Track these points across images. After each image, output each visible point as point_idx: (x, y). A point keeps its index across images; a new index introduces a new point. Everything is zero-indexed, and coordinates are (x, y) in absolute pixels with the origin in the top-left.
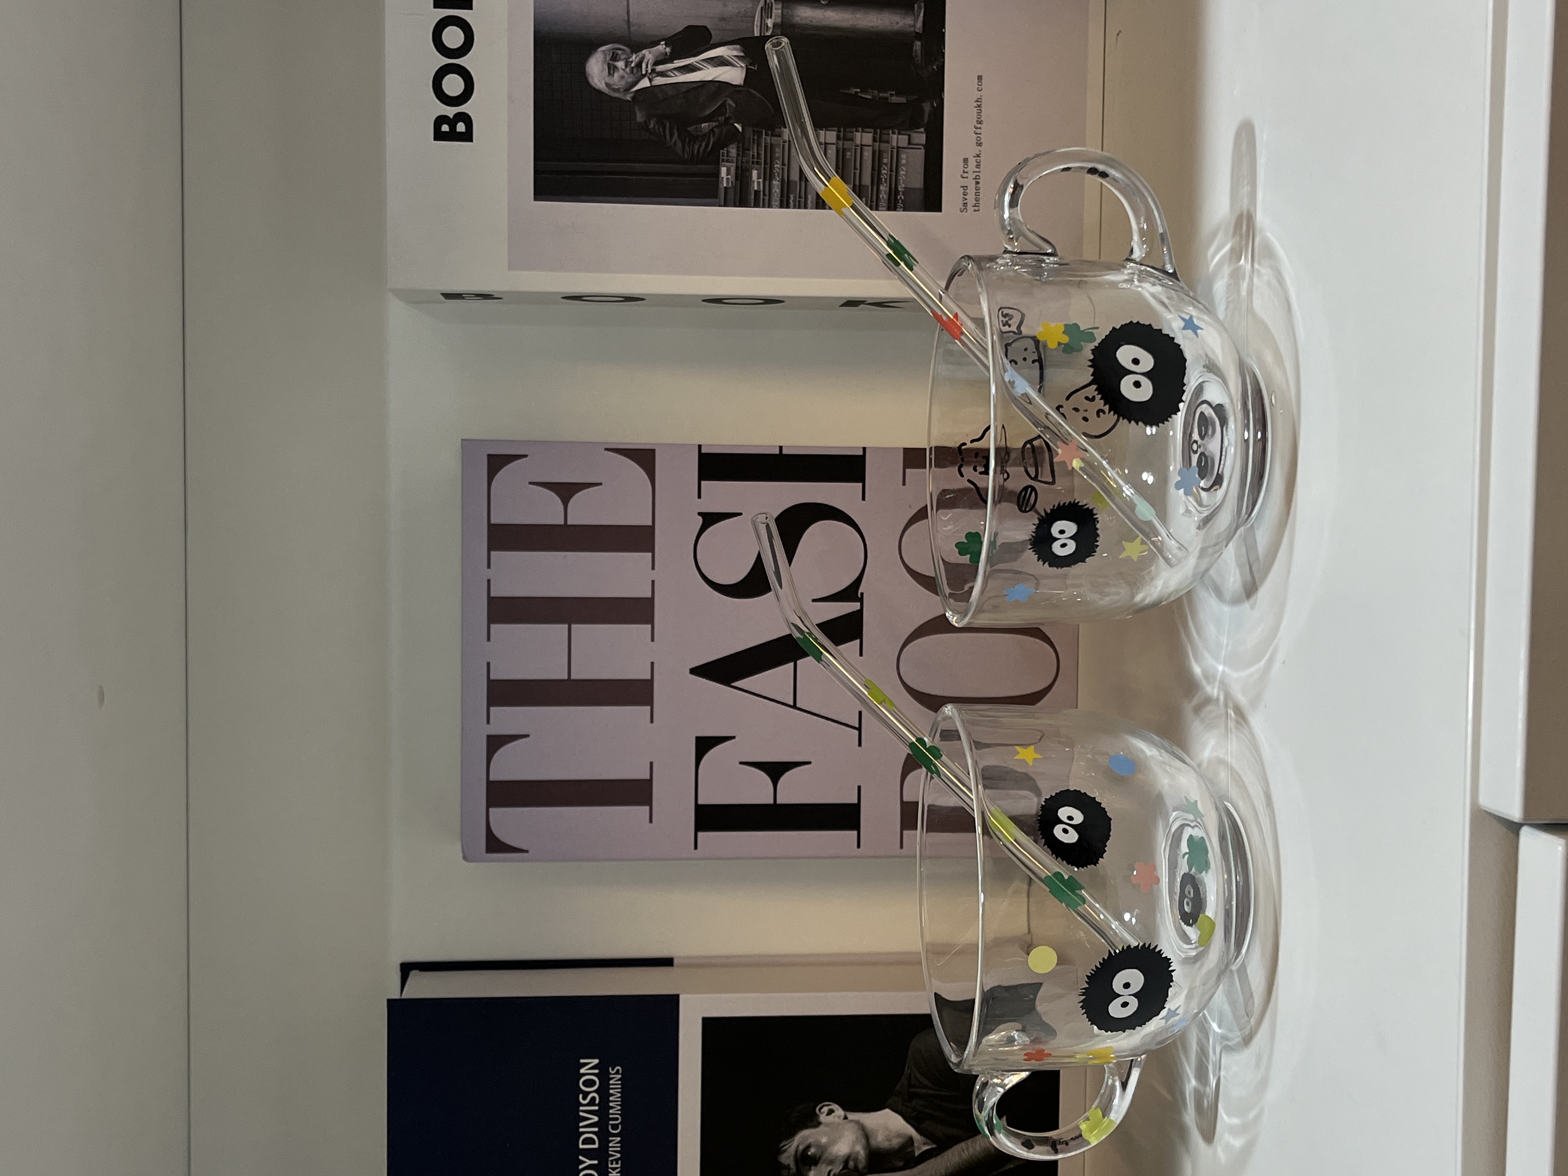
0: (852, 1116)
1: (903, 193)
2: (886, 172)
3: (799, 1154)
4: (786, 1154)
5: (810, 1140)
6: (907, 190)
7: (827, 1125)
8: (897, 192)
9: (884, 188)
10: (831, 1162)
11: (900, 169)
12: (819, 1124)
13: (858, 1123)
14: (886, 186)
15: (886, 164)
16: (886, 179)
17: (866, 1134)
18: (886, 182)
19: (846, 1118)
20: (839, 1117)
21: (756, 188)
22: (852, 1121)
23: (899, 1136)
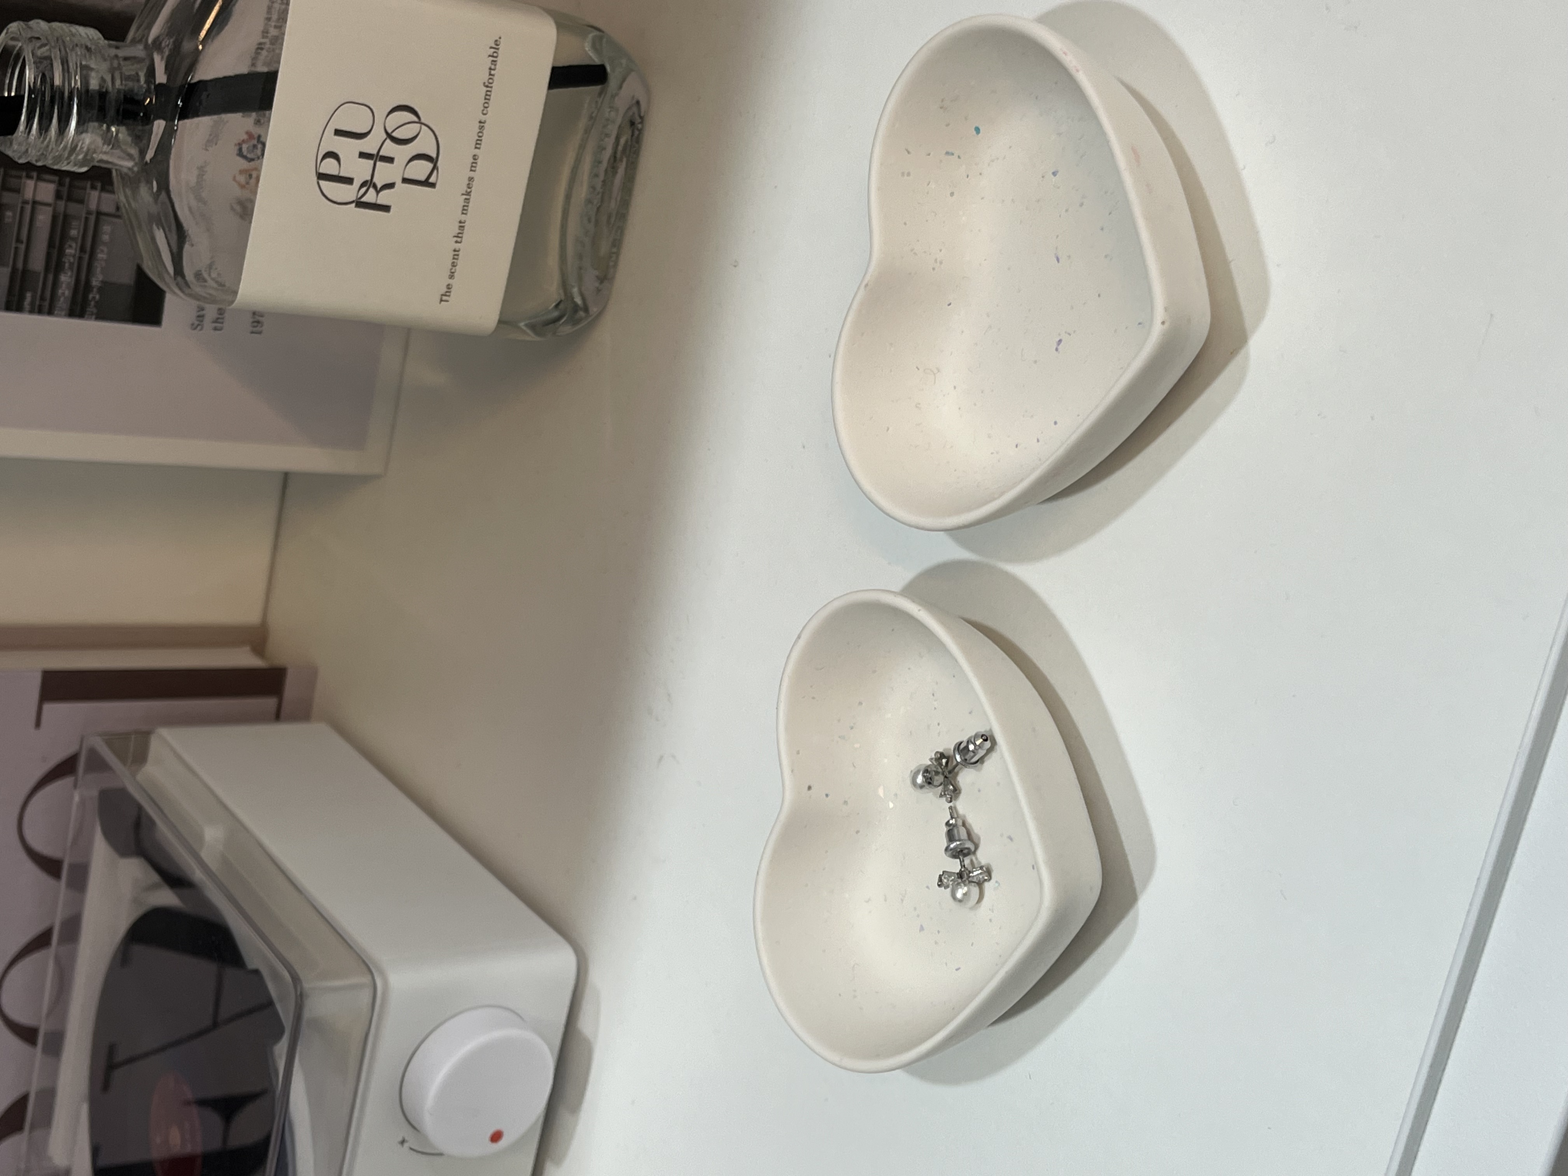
1: (100, 290)
2: (73, 251)
6: (106, 287)
8: (88, 287)
9: (66, 279)
11: (98, 251)
14: (71, 277)
15: (74, 239)
16: (71, 264)
18: (71, 268)
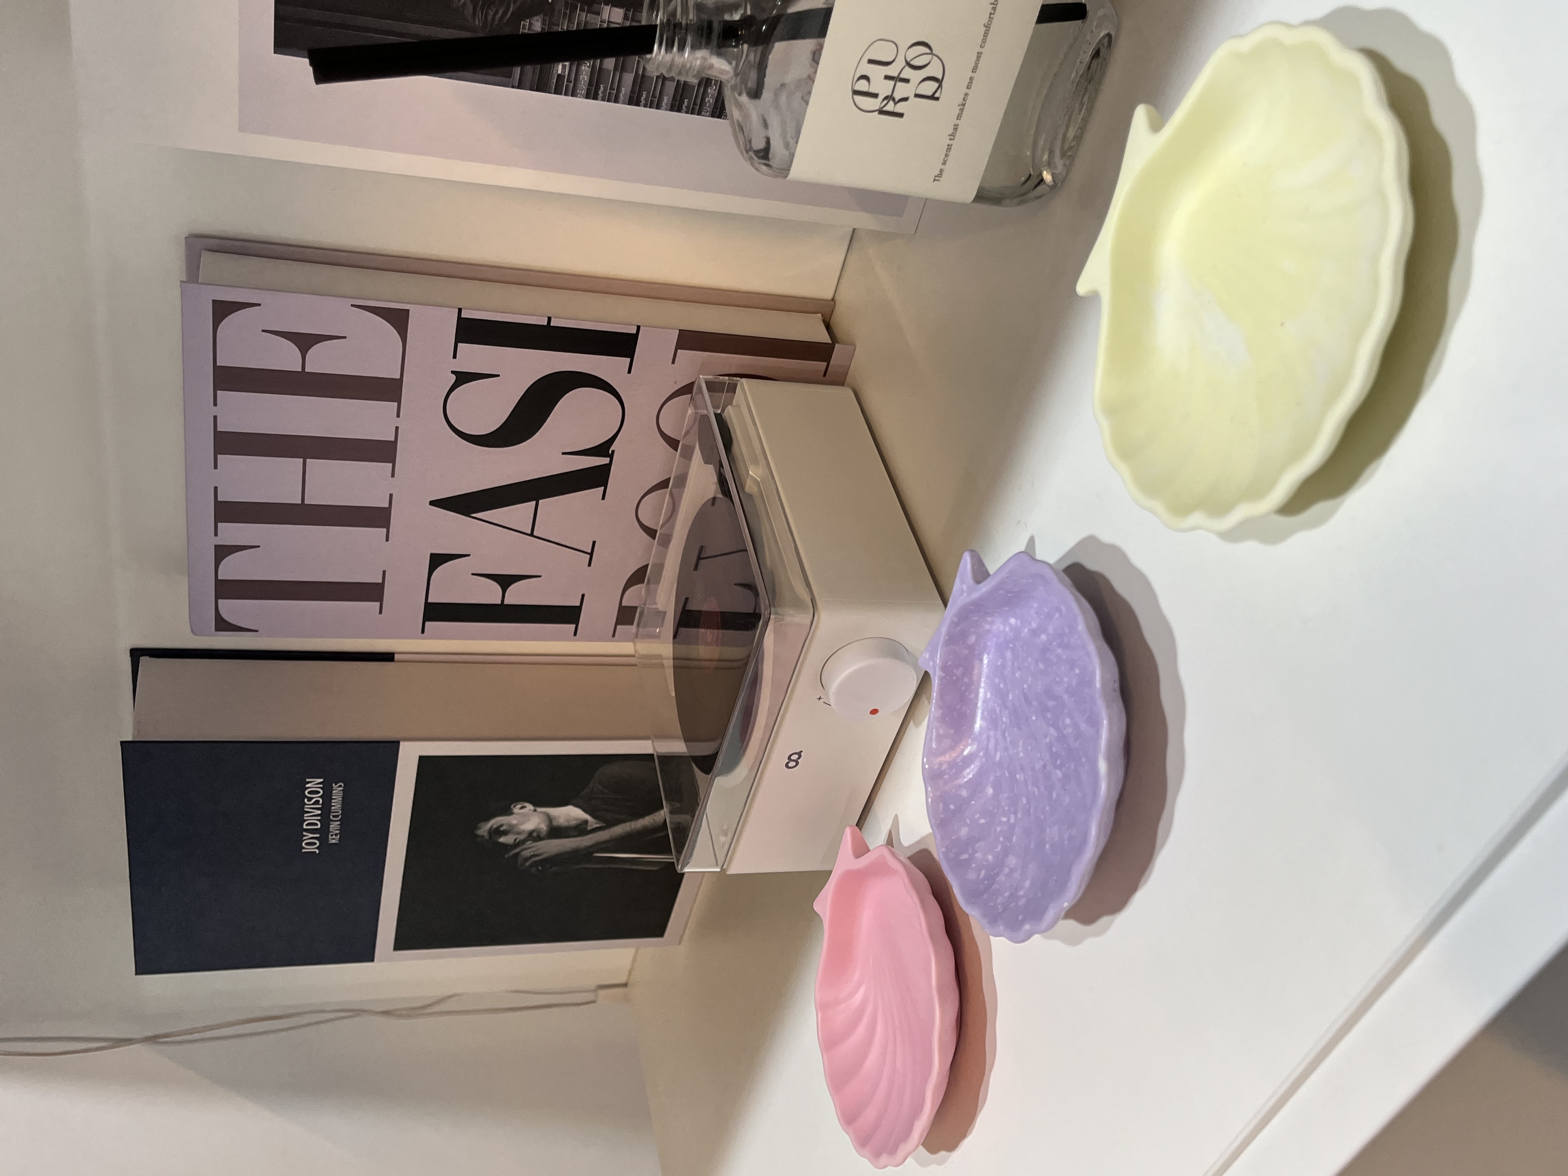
0: (539, 809)
3: (492, 830)
4: (482, 830)
5: (503, 822)
7: (518, 814)
10: (519, 833)
12: (512, 813)
13: (545, 813)
17: (550, 818)
19: (535, 811)
20: (530, 810)
21: (559, 72)
22: (540, 812)
23: (576, 819)
